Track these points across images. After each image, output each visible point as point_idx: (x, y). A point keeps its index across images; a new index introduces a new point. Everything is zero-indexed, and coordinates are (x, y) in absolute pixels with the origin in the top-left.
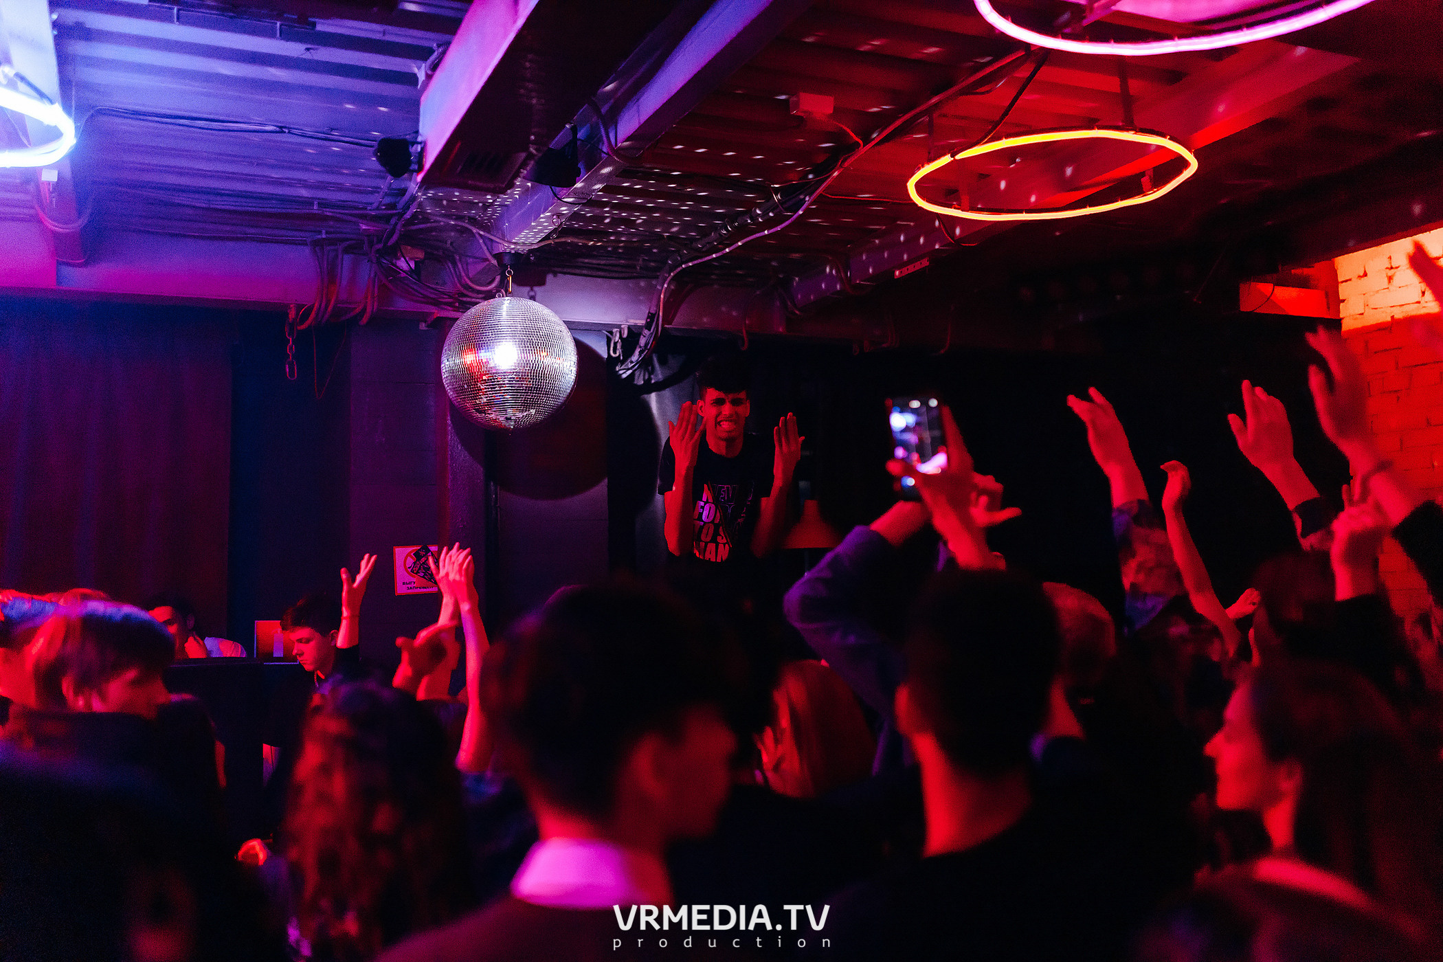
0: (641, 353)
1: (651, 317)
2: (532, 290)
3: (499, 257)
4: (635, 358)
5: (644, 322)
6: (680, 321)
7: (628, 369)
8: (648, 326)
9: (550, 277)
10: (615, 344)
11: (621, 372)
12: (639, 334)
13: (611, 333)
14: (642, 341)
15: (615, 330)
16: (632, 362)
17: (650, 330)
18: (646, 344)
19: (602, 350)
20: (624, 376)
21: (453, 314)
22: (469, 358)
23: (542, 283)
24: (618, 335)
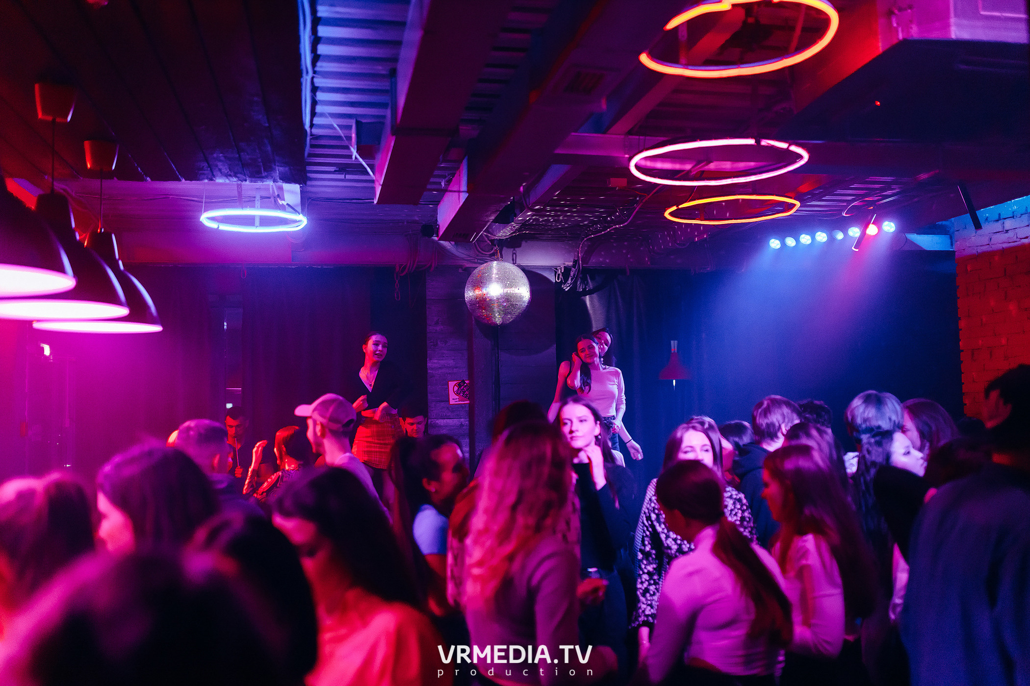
0: (572, 280)
1: (575, 262)
2: (514, 250)
3: (492, 241)
4: (569, 281)
5: (572, 263)
6: (593, 261)
7: (567, 287)
8: (574, 266)
9: (524, 243)
10: (559, 275)
11: (564, 288)
12: (571, 269)
13: (557, 269)
14: (572, 274)
15: (558, 268)
16: (568, 284)
17: (575, 268)
18: (574, 275)
19: (552, 278)
20: (566, 290)
21: (474, 265)
22: (478, 292)
23: (519, 246)
24: (560, 271)
